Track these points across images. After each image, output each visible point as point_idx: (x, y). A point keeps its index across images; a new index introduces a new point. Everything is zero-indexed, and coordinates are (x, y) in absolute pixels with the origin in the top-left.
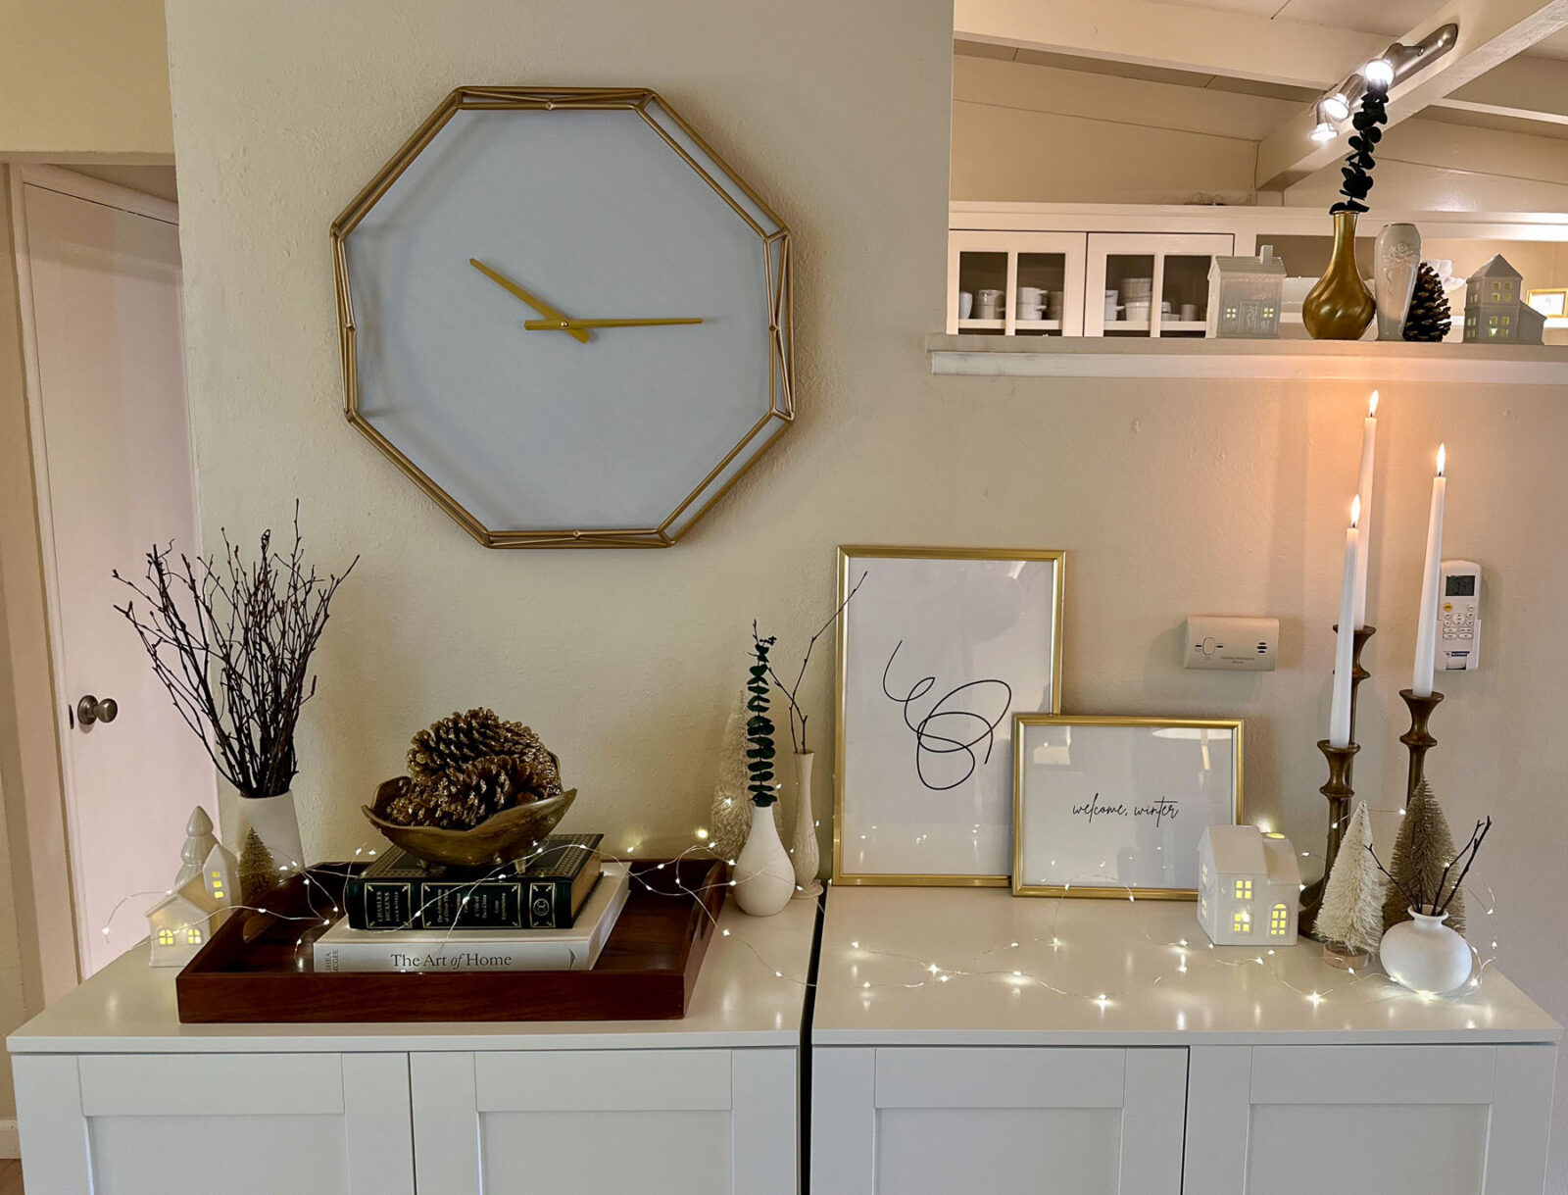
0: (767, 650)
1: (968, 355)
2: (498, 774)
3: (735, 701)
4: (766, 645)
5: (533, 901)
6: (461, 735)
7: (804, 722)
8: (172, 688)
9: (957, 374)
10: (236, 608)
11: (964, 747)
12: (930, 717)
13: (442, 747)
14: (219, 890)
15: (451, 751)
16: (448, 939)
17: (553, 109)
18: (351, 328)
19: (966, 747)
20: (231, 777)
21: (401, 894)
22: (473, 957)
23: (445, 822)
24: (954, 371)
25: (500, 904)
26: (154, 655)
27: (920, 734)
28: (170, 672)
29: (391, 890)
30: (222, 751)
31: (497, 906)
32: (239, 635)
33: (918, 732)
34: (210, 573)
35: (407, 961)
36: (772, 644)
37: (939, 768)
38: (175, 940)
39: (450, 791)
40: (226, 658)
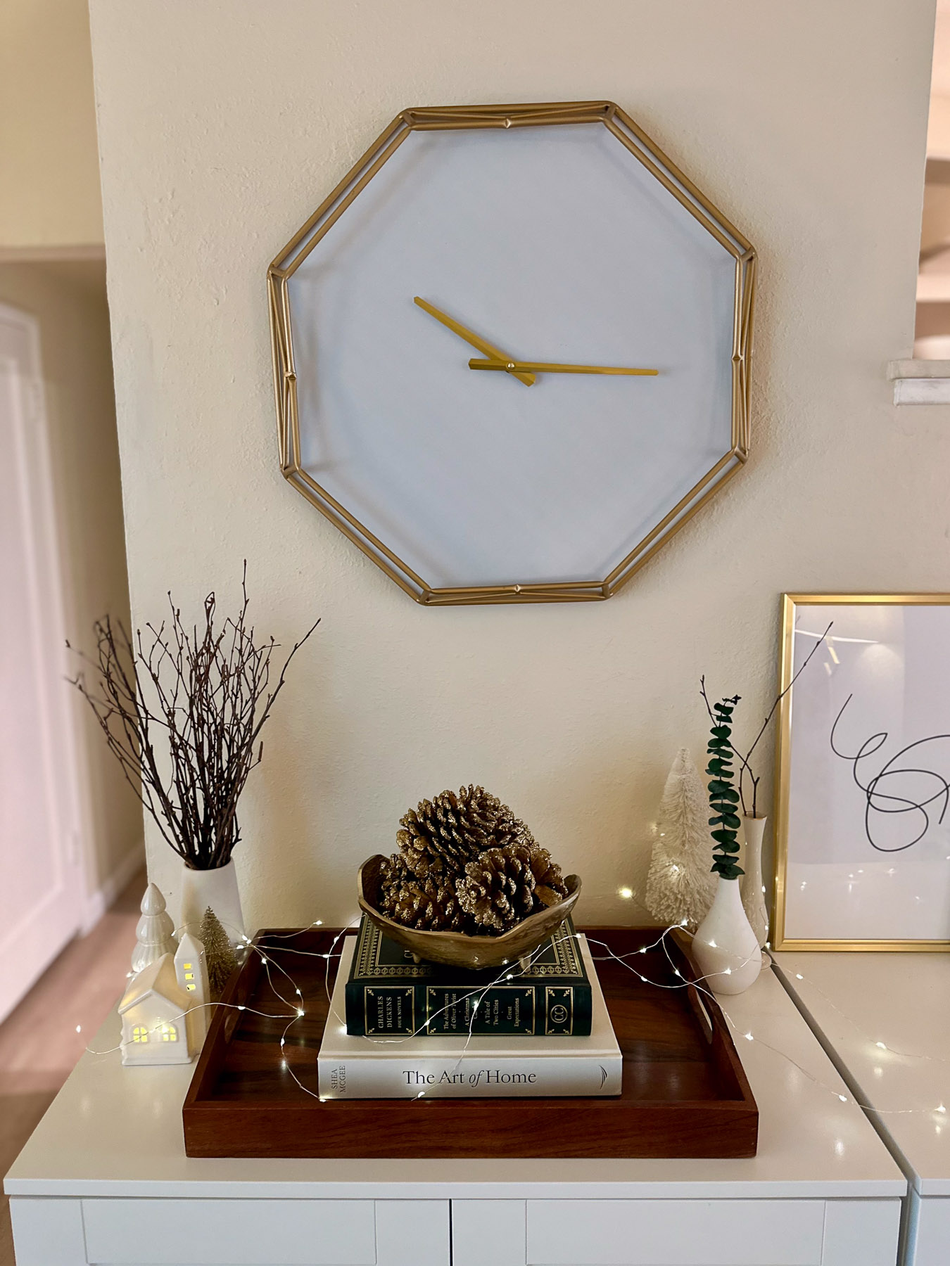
0: (731, 710)
1: (939, 383)
2: (524, 871)
3: (676, 760)
4: (729, 704)
5: (550, 1009)
6: (463, 819)
7: (755, 784)
8: (123, 761)
9: (924, 404)
10: (180, 674)
11: (917, 806)
12: (881, 775)
13: (443, 832)
14: (191, 982)
15: (453, 837)
16: (465, 1053)
17: (511, 127)
18: (292, 377)
19: (919, 807)
20: (178, 849)
21: (404, 998)
22: (493, 1073)
23: (455, 920)
24: (921, 400)
25: (514, 1011)
26: (105, 728)
27: (870, 794)
28: (118, 743)
29: (394, 994)
30: (168, 823)
31: (510, 1013)
32: (183, 702)
33: (868, 791)
34: (159, 640)
35: (420, 1079)
36: (735, 703)
37: (889, 829)
38: (149, 1039)
39: (479, 892)
40: (172, 726)
